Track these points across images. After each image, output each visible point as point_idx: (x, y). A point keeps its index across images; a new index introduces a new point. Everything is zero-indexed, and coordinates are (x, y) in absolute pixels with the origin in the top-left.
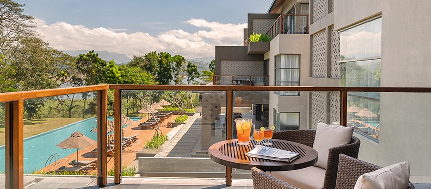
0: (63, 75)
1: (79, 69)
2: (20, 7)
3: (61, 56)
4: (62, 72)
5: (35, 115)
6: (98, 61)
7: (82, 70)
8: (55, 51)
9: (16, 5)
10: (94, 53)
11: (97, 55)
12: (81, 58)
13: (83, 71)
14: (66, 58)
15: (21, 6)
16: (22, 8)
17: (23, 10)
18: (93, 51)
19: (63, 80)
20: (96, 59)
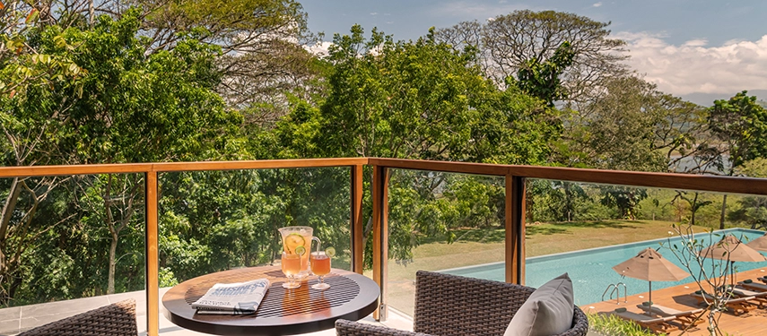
0: (682, 142)
1: (714, 130)
2: (603, 28)
3: (678, 106)
4: (682, 136)
5: (629, 213)
6: (755, 112)
7: (720, 131)
8: (668, 98)
9: (597, 25)
10: (747, 95)
11: (753, 99)
12: (718, 109)
13: (722, 134)
14: (687, 109)
15: (605, 25)
16: (607, 29)
17: (610, 31)
18: (745, 92)
19: (682, 152)
20: (750, 107)
